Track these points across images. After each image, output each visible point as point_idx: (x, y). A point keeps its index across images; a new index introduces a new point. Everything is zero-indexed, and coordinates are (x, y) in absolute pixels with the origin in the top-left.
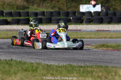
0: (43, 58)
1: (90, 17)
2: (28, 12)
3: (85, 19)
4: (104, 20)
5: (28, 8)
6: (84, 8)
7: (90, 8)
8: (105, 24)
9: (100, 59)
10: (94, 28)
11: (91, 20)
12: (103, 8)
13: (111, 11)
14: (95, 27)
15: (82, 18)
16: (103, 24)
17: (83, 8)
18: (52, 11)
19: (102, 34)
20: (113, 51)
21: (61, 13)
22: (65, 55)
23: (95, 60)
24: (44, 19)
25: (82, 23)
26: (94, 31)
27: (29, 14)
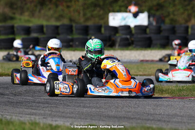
0: (42, 112)
1: (128, 37)
2: (13, 27)
3: (119, 40)
4: (154, 42)
5: (12, 18)
6: (116, 20)
7: (127, 19)
8: (156, 49)
9: (148, 115)
10: (135, 56)
11: (130, 41)
12: (151, 19)
13: (167, 25)
14: (137, 56)
15: (113, 38)
16: (151, 50)
17: (114, 19)
18: (58, 24)
19: (150, 68)
20: (172, 100)
21: (74, 29)
22: (84, 107)
23: (139, 116)
24: (42, 39)
25: (114, 48)
26: (134, 62)
27: (15, 29)
